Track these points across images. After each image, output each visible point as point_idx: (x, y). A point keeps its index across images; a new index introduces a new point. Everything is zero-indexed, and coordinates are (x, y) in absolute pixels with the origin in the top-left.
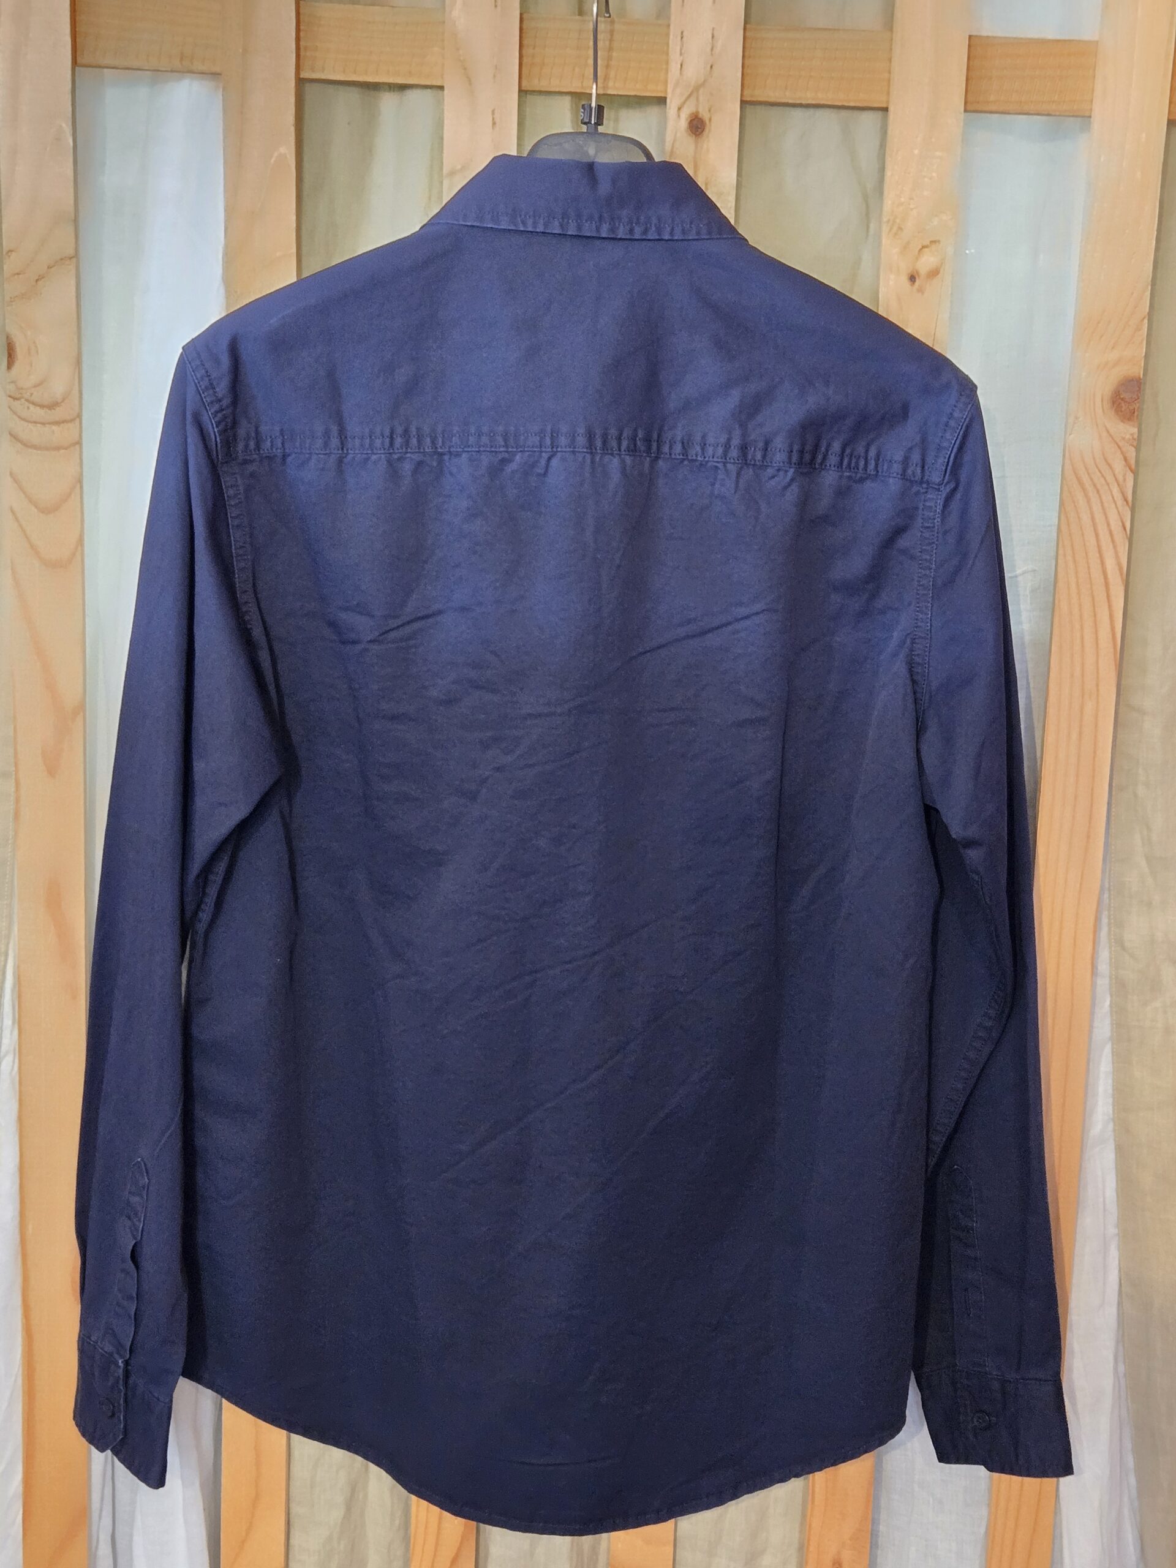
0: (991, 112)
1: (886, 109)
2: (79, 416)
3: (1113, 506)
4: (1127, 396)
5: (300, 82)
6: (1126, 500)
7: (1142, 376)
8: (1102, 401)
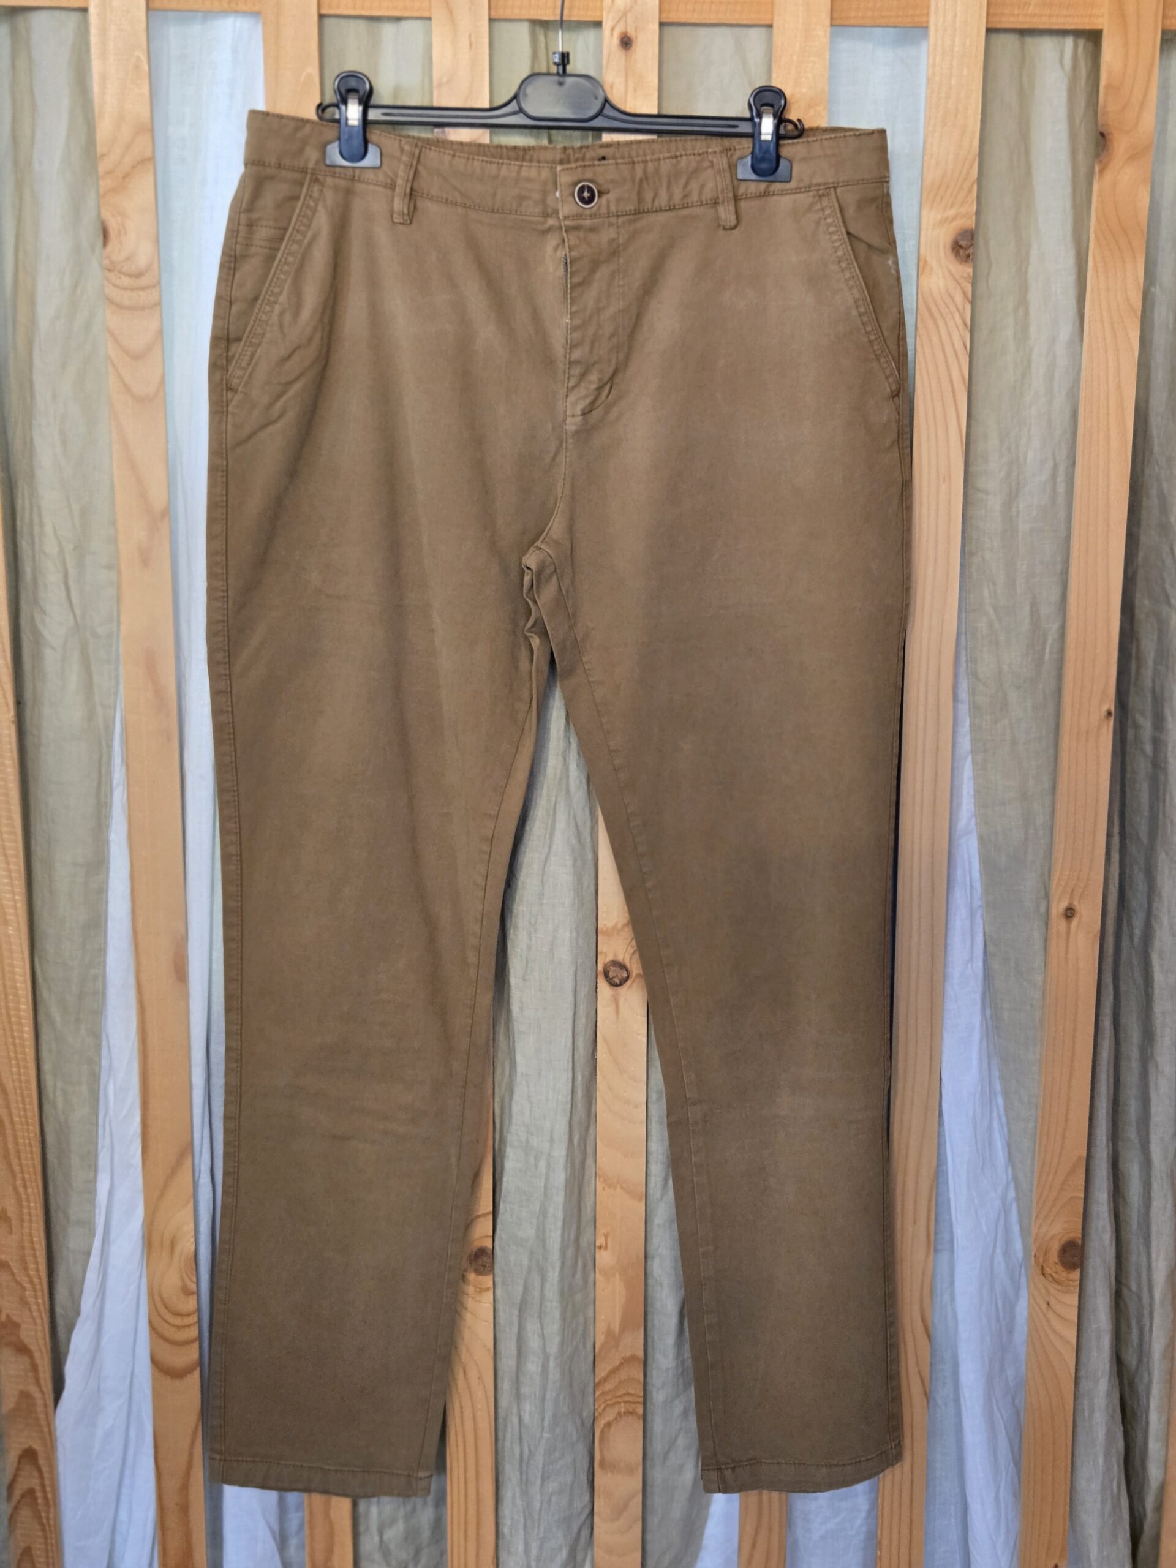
0: (853, 26)
1: (770, 26)
2: (159, 283)
3: (956, 330)
4: (963, 243)
5: (321, 17)
6: (965, 325)
7: (974, 228)
8: (944, 247)
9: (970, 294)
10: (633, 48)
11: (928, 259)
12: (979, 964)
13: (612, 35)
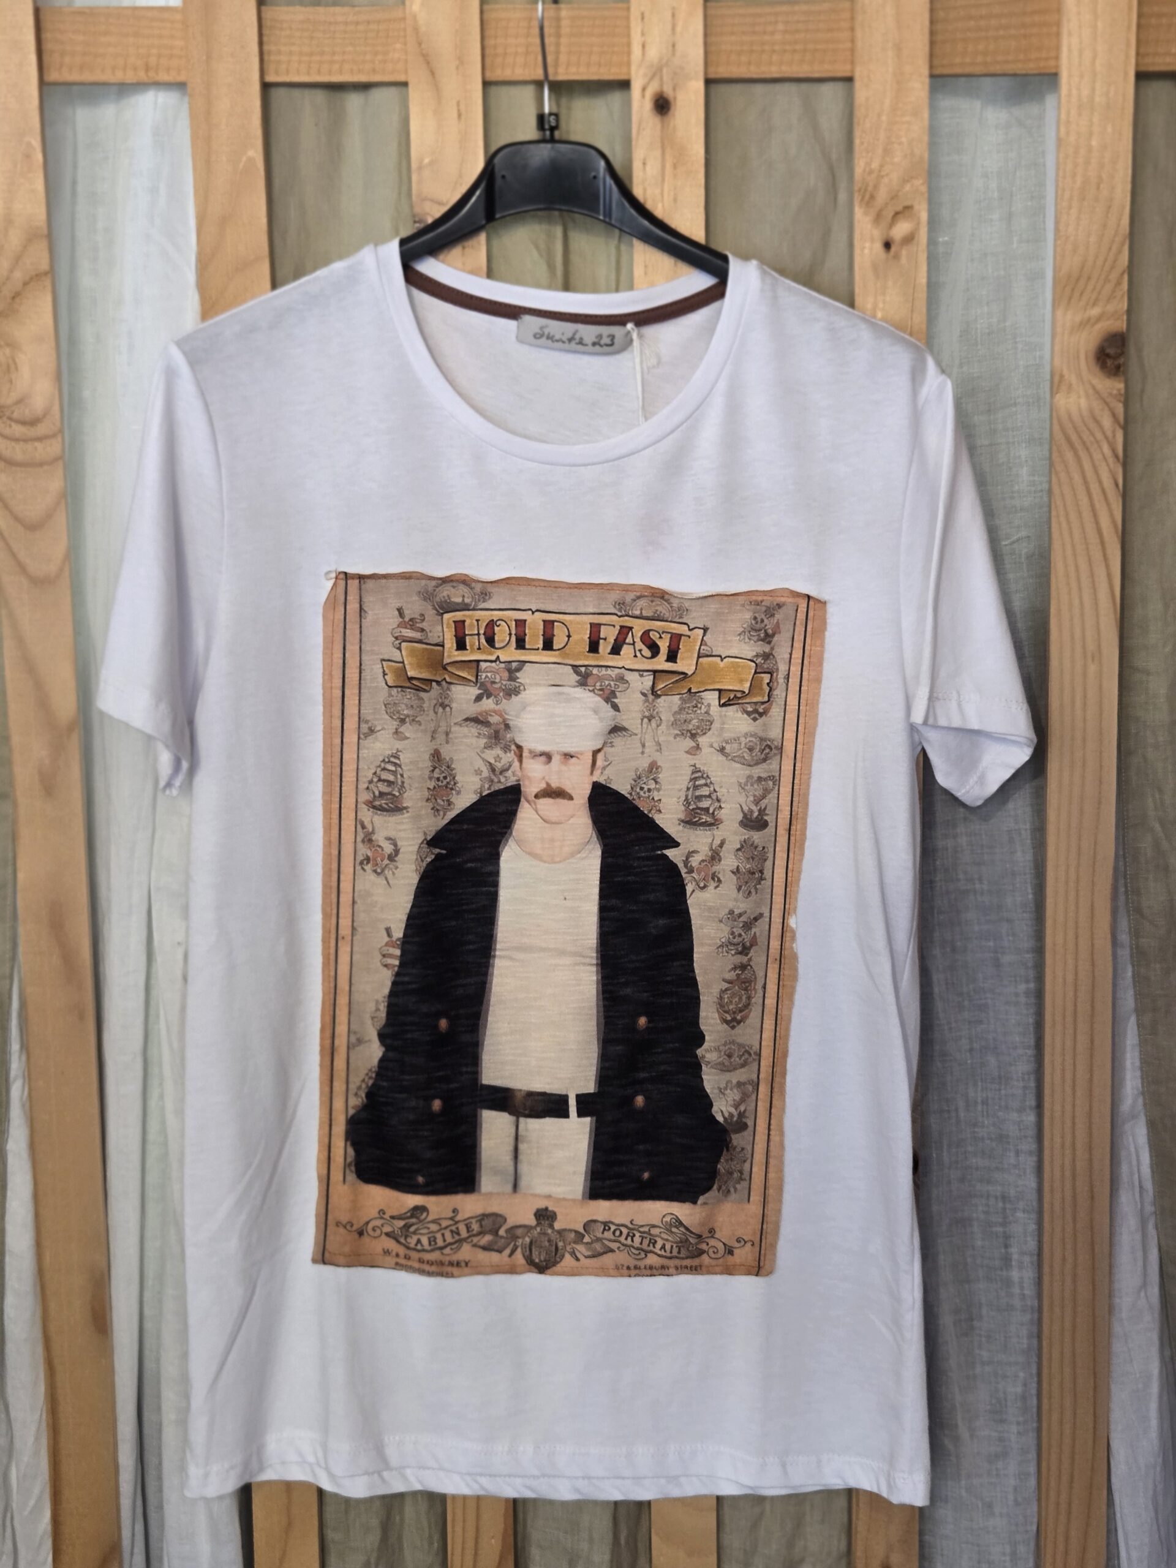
1: (849, 80)
2: (61, 431)
3: (1104, 464)
4: (1111, 351)
5: (265, 86)
7: (1125, 331)
8: (1086, 358)
9: (1121, 418)
10: (671, 112)
11: (1065, 372)
12: (1154, 1291)
13: (643, 96)
